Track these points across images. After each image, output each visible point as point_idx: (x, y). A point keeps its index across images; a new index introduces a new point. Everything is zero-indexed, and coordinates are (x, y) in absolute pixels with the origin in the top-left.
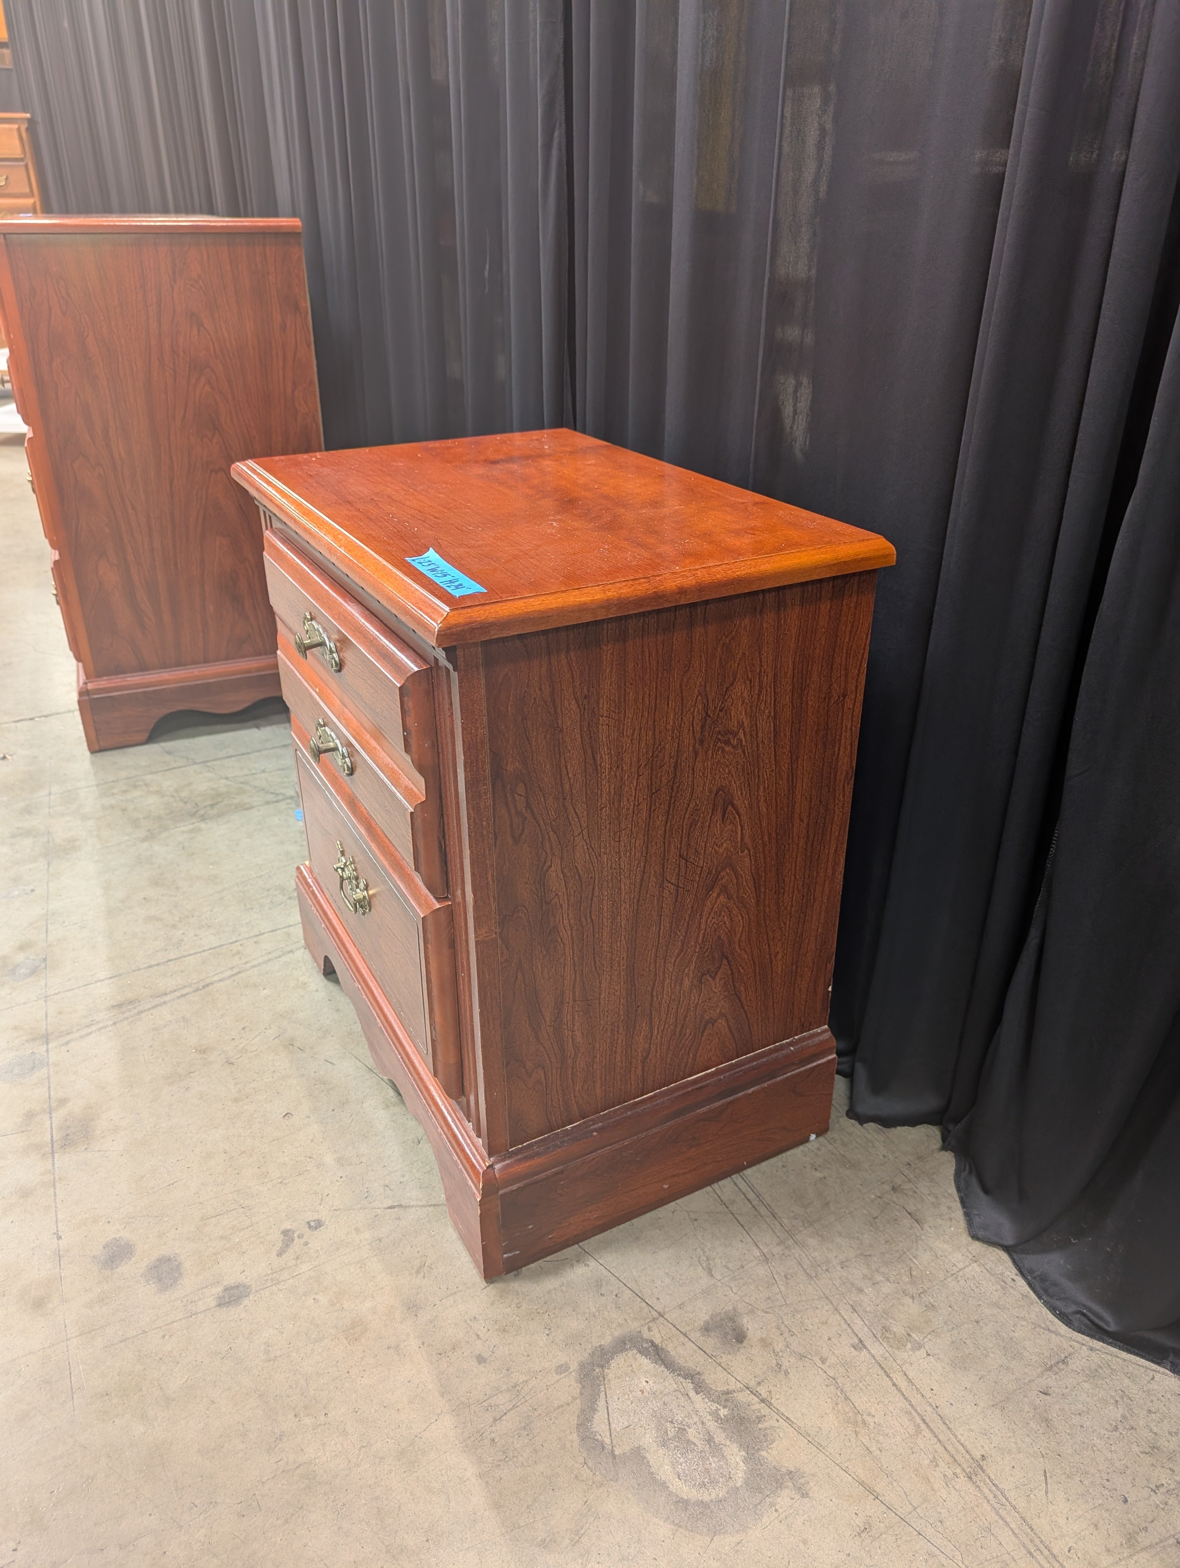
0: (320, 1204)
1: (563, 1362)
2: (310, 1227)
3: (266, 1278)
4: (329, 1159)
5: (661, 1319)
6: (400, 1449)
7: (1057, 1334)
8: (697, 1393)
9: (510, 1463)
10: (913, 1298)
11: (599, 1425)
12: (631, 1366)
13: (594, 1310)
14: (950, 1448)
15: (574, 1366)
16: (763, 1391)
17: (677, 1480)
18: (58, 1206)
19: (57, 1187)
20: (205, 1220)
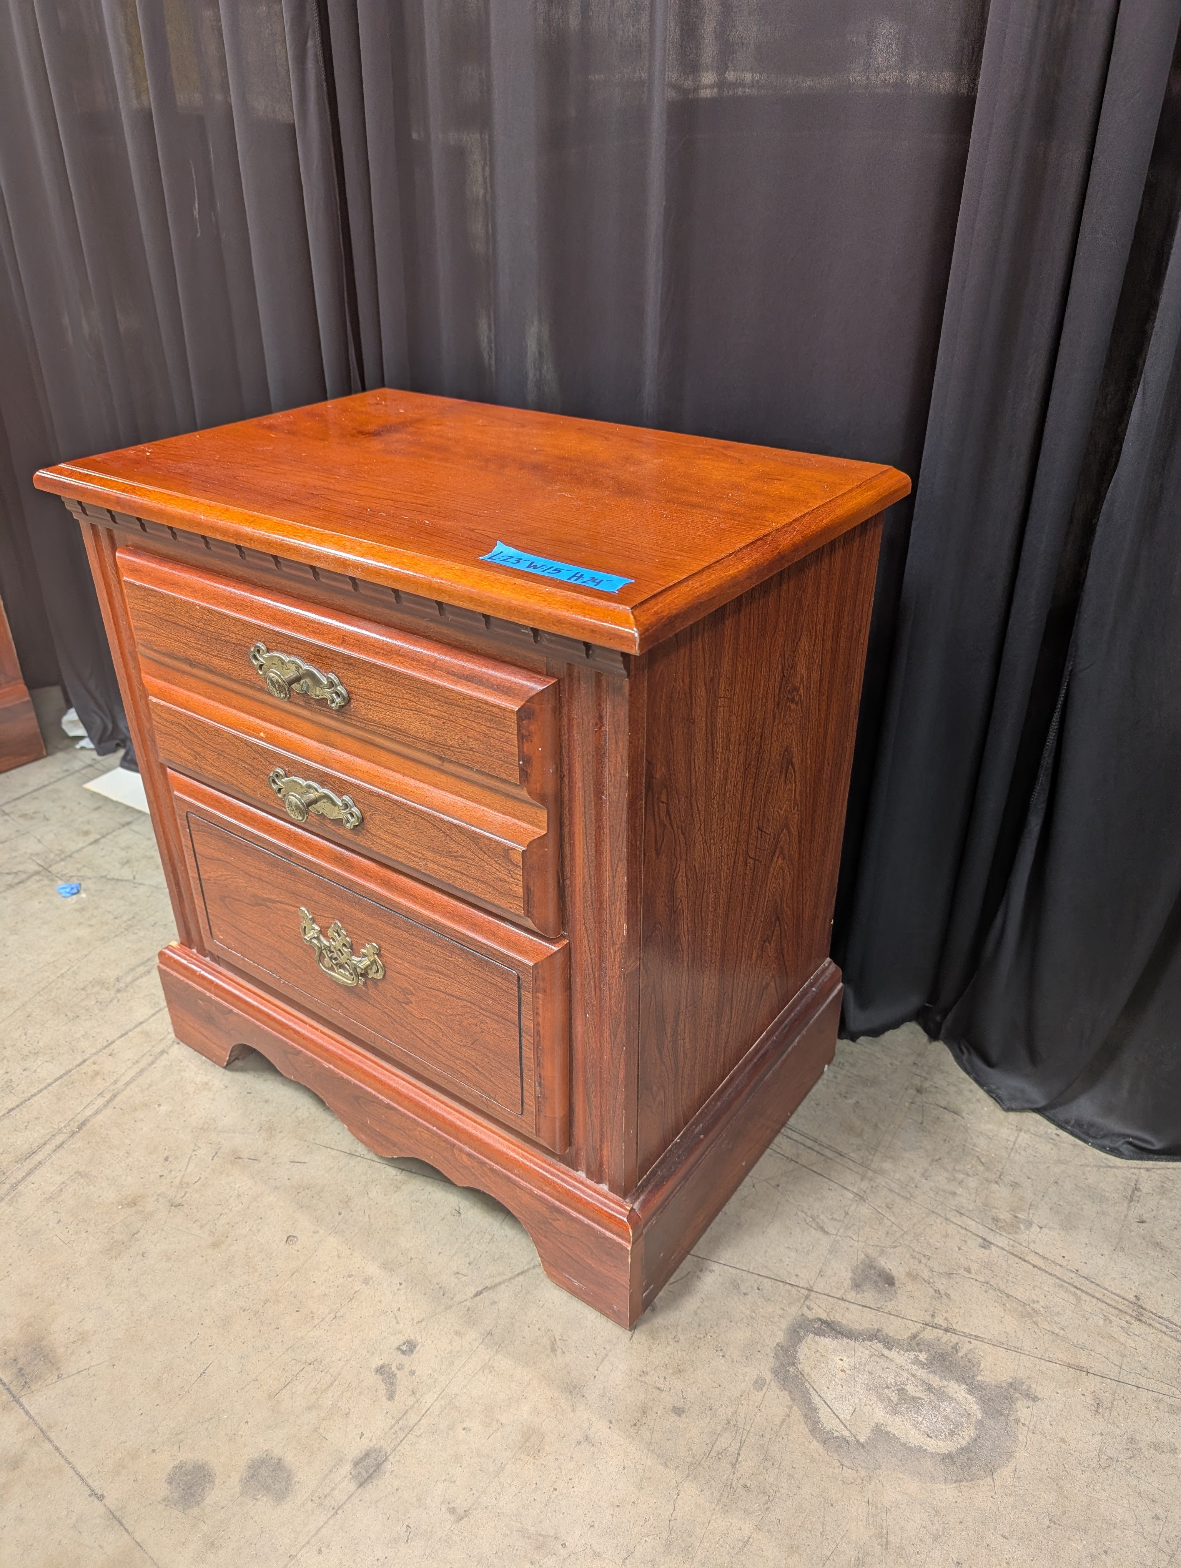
0: (397, 1323)
1: (755, 1377)
2: (404, 1352)
3: (393, 1431)
4: (372, 1269)
5: (813, 1294)
6: (664, 1542)
7: (1117, 1167)
8: (890, 1350)
9: (776, 1500)
10: (997, 1183)
11: (829, 1422)
12: (818, 1351)
13: (748, 1312)
14: (1109, 1301)
15: (768, 1376)
16: (939, 1320)
17: (928, 1439)
18: (71, 1460)
19: (51, 1435)
20: (272, 1396)
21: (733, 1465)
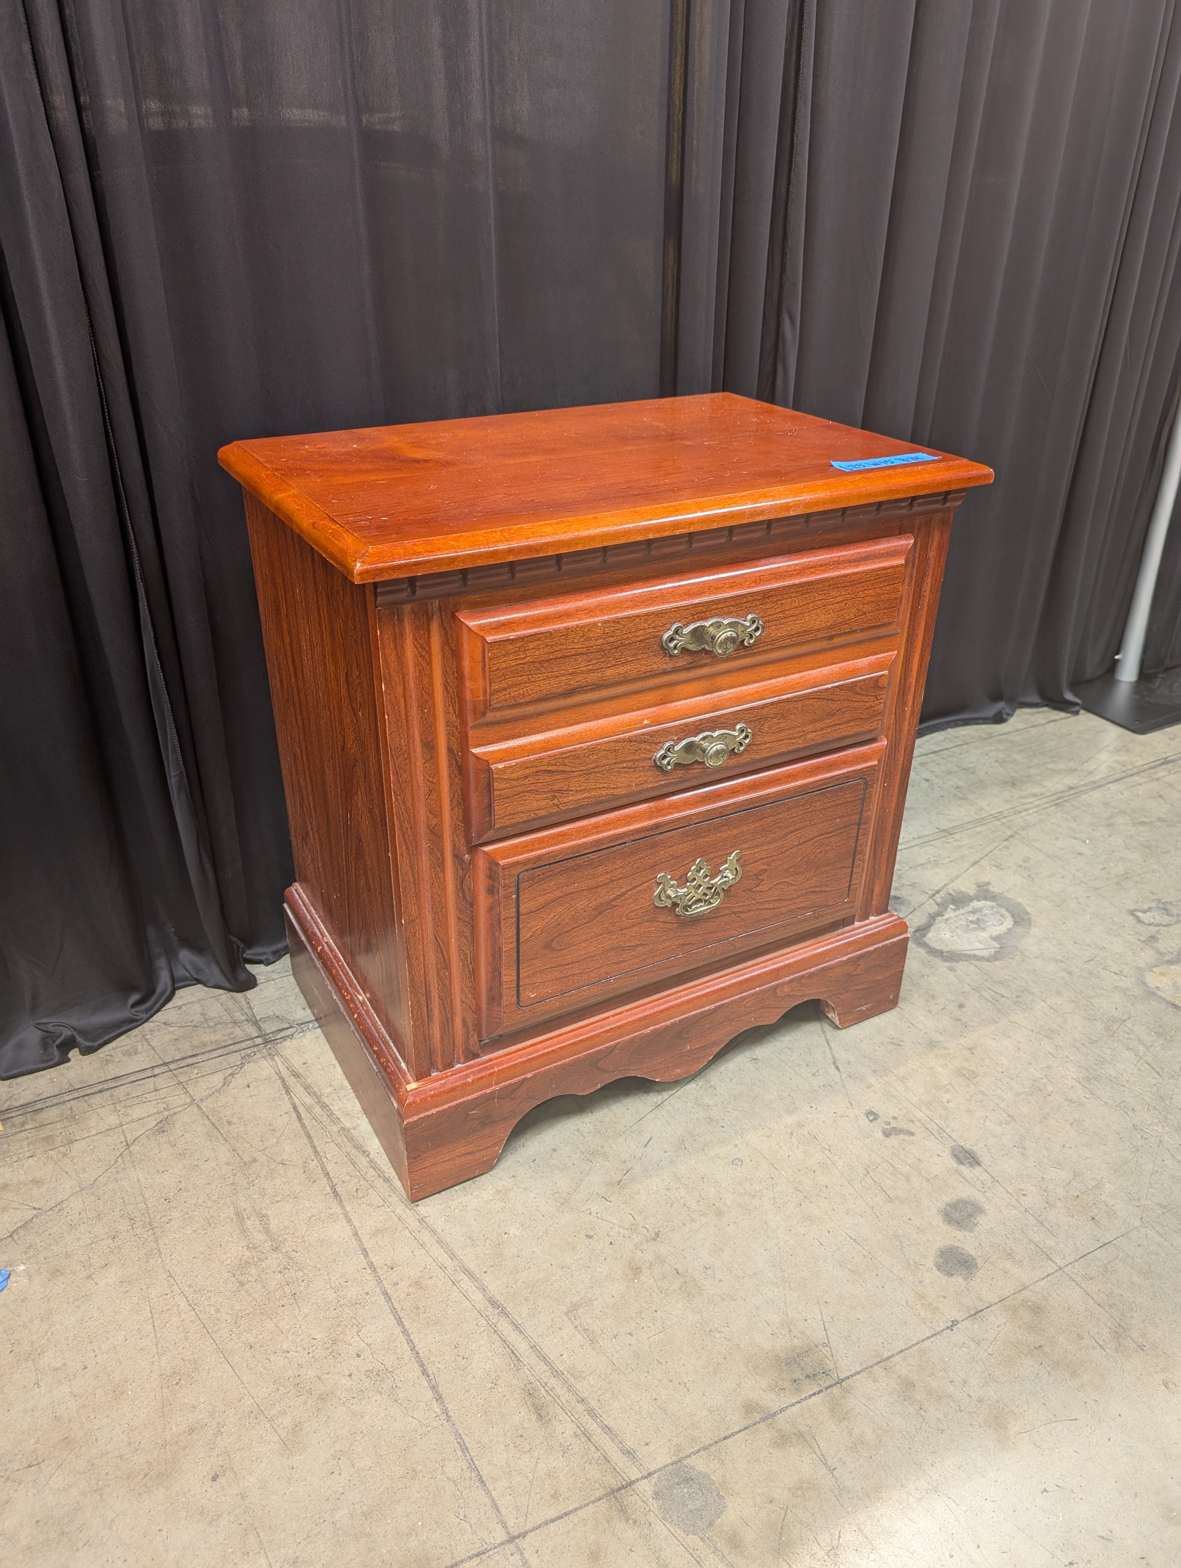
0: (847, 1116)
1: (946, 969)
2: (875, 1119)
3: (940, 1139)
4: (791, 1120)
8: (943, 915)
9: (1028, 988)
11: (985, 953)
12: (936, 940)
15: (947, 964)
16: (931, 892)
17: (1003, 925)
18: (915, 1342)
19: (886, 1355)
20: (890, 1200)
21: (1003, 996)
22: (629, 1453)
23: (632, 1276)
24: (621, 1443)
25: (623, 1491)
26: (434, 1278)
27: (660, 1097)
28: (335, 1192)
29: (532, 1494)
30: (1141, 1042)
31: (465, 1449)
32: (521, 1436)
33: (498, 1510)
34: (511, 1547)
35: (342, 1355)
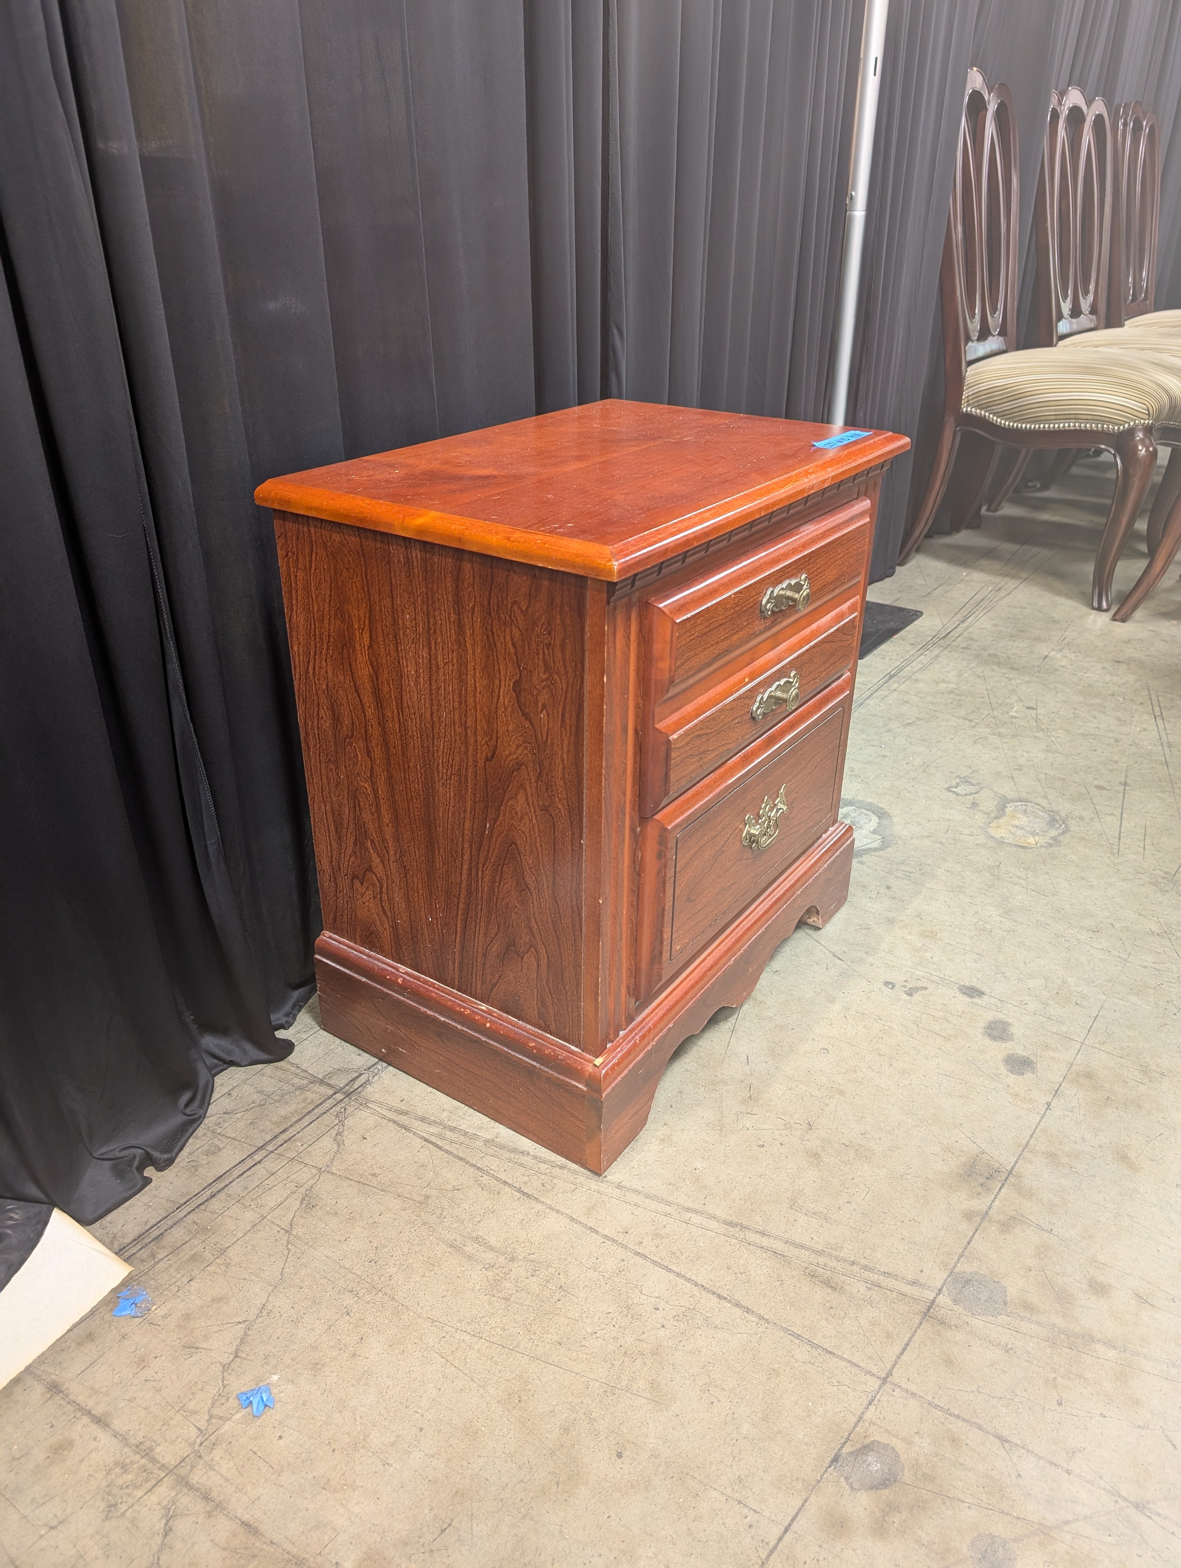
0: (875, 992)
2: (895, 987)
3: (946, 985)
19: (1024, 1143)
20: (947, 1039)
21: (910, 873)
22: (914, 1283)
23: (816, 1162)
24: (904, 1279)
25: (932, 1310)
26: (668, 1226)
27: (729, 1024)
28: (524, 1194)
29: (873, 1343)
30: (1019, 877)
31: (798, 1337)
32: (831, 1308)
33: (858, 1366)
34: (888, 1387)
35: (643, 1314)
